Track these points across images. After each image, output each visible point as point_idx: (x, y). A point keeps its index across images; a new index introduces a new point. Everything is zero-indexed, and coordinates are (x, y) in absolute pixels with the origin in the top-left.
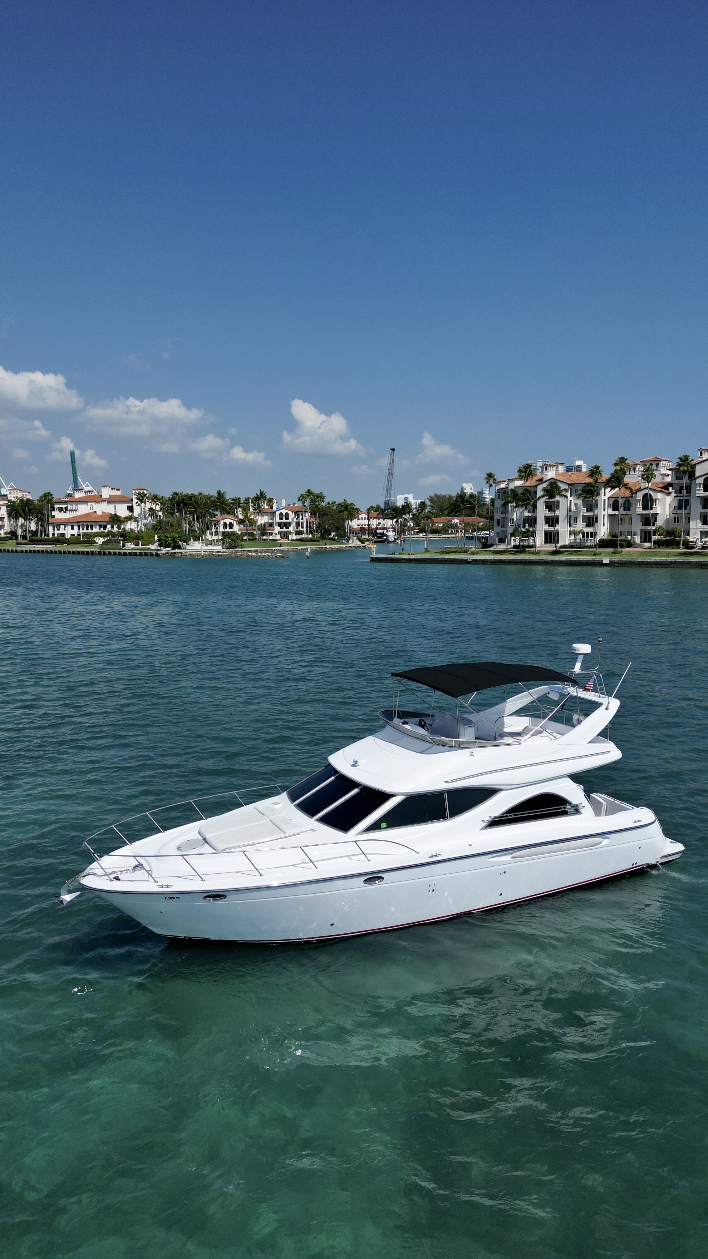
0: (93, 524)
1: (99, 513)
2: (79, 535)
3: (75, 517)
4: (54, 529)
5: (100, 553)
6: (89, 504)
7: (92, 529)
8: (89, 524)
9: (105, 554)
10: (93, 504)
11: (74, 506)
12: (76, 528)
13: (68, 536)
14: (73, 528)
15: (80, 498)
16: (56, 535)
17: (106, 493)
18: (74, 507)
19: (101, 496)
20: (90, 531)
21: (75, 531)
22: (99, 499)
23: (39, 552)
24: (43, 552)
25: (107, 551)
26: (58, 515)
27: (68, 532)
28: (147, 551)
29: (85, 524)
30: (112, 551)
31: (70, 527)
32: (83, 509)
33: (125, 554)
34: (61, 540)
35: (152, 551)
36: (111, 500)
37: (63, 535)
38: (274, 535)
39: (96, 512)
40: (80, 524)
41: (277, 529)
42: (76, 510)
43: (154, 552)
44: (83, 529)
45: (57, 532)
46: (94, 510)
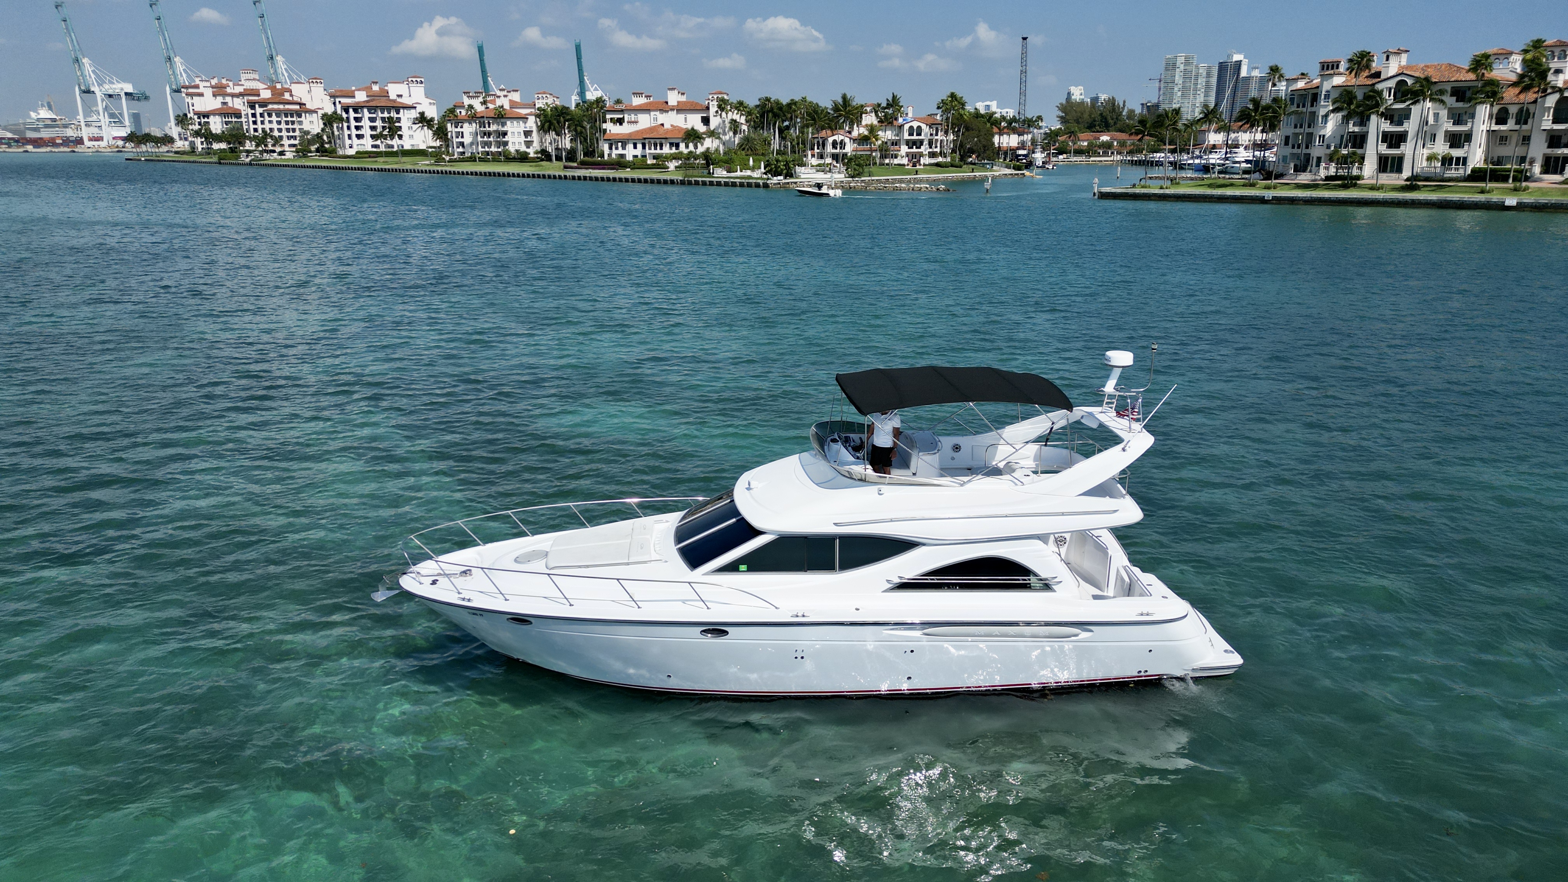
0: (663, 141)
1: (667, 126)
2: (644, 156)
3: (638, 132)
4: (611, 148)
5: (682, 183)
6: (652, 113)
7: (661, 149)
8: (658, 141)
9: (690, 183)
10: (658, 113)
11: (633, 115)
12: (639, 146)
13: (629, 158)
14: (635, 147)
15: (640, 105)
16: (614, 156)
17: (673, 98)
18: (633, 117)
19: (667, 103)
20: (658, 151)
21: (639, 151)
22: (664, 107)
23: (597, 179)
24: (602, 179)
25: (693, 179)
26: (611, 128)
27: (630, 152)
28: (751, 181)
29: (652, 141)
30: (700, 179)
31: (631, 146)
32: (645, 121)
33: (719, 184)
34: (620, 163)
35: (759, 181)
36: (681, 109)
37: (622, 156)
38: (899, 158)
39: (663, 125)
40: (647, 141)
41: (904, 149)
42: (636, 122)
43: (761, 182)
44: (650, 149)
45: (615, 152)
46: (660, 122)
